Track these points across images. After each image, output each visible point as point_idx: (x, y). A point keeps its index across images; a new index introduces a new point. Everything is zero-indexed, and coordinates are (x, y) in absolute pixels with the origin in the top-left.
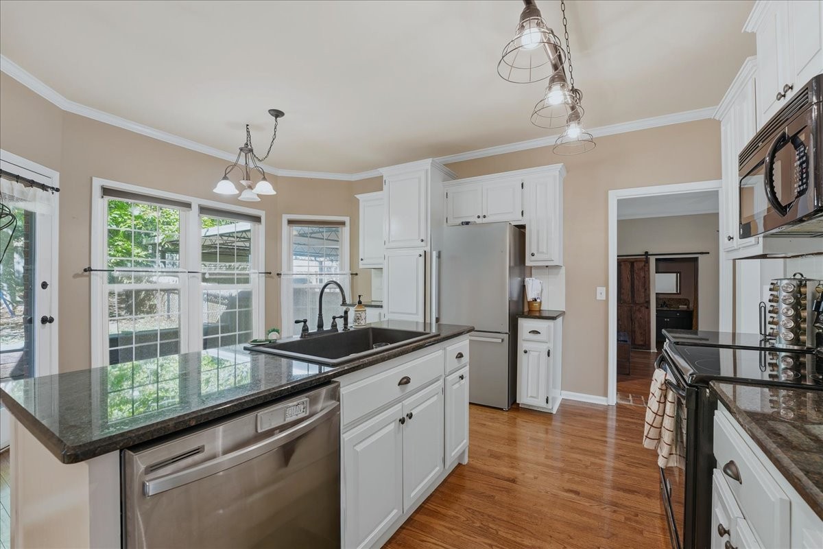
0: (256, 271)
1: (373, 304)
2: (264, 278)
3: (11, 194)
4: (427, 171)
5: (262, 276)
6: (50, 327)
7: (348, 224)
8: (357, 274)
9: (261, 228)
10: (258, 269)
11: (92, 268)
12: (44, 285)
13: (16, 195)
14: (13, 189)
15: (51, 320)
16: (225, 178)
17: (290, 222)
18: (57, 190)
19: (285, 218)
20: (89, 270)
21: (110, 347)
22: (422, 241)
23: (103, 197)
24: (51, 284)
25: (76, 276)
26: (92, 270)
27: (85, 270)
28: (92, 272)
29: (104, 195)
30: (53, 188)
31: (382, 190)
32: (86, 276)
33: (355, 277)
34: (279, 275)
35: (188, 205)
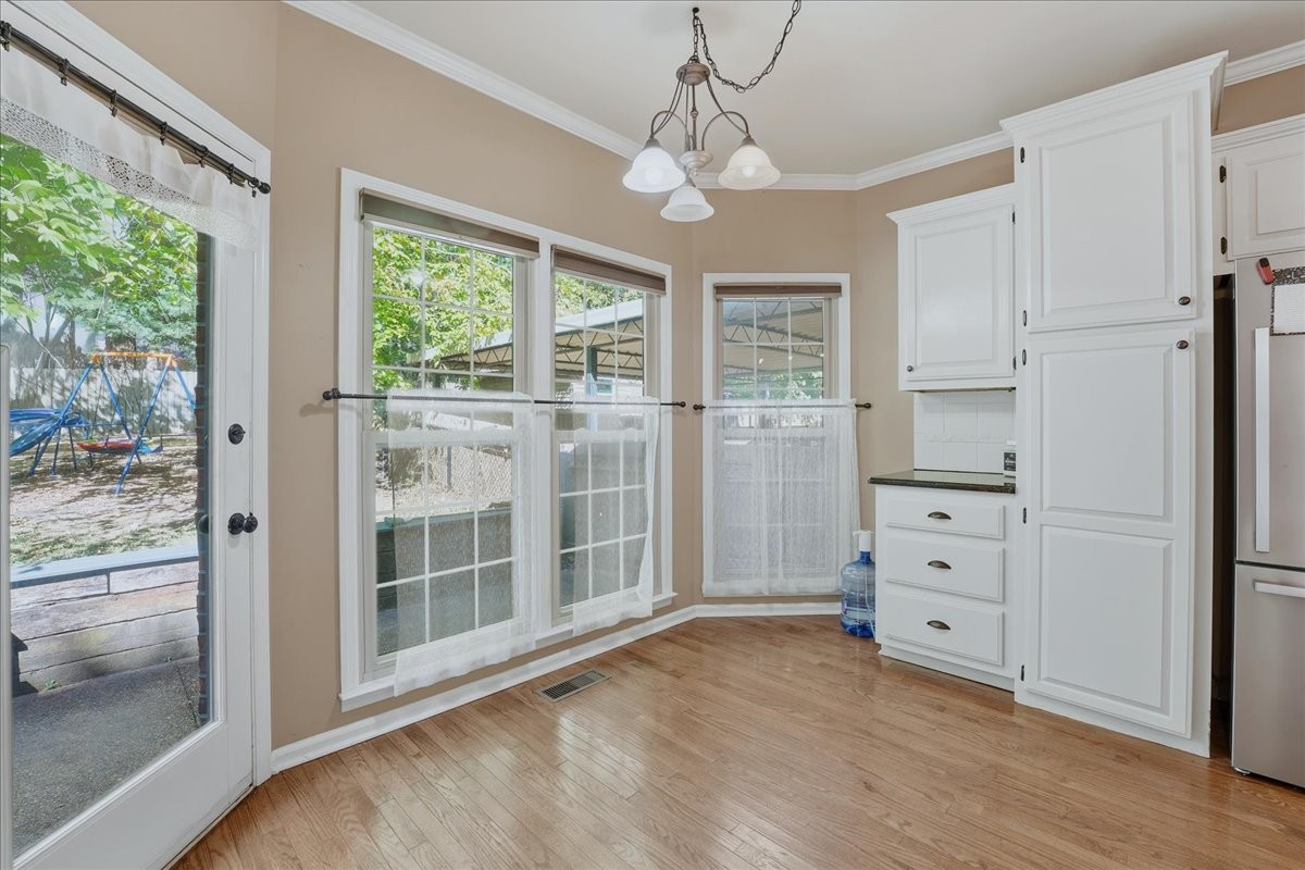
0: (657, 401)
1: (918, 477)
2: (670, 414)
3: (144, 172)
4: (1196, 95)
5: (666, 412)
6: (251, 540)
7: (846, 289)
8: (868, 406)
9: (666, 303)
10: (659, 398)
11: (342, 391)
12: (236, 434)
13: (158, 175)
14: (149, 158)
15: (251, 525)
16: (652, 142)
17: (721, 290)
18: (265, 189)
19: (710, 280)
20: (333, 395)
21: (379, 582)
22: (1185, 301)
23: (362, 217)
24: (251, 432)
25: (307, 410)
26: (340, 396)
27: (326, 396)
28: (341, 401)
29: (365, 211)
30: (254, 181)
31: (1013, 181)
32: (328, 410)
33: (865, 412)
34: (699, 408)
35: (532, 245)
